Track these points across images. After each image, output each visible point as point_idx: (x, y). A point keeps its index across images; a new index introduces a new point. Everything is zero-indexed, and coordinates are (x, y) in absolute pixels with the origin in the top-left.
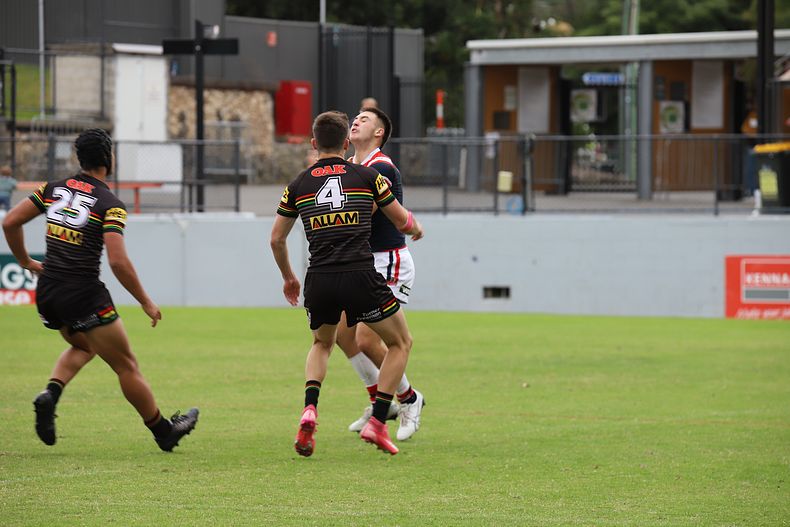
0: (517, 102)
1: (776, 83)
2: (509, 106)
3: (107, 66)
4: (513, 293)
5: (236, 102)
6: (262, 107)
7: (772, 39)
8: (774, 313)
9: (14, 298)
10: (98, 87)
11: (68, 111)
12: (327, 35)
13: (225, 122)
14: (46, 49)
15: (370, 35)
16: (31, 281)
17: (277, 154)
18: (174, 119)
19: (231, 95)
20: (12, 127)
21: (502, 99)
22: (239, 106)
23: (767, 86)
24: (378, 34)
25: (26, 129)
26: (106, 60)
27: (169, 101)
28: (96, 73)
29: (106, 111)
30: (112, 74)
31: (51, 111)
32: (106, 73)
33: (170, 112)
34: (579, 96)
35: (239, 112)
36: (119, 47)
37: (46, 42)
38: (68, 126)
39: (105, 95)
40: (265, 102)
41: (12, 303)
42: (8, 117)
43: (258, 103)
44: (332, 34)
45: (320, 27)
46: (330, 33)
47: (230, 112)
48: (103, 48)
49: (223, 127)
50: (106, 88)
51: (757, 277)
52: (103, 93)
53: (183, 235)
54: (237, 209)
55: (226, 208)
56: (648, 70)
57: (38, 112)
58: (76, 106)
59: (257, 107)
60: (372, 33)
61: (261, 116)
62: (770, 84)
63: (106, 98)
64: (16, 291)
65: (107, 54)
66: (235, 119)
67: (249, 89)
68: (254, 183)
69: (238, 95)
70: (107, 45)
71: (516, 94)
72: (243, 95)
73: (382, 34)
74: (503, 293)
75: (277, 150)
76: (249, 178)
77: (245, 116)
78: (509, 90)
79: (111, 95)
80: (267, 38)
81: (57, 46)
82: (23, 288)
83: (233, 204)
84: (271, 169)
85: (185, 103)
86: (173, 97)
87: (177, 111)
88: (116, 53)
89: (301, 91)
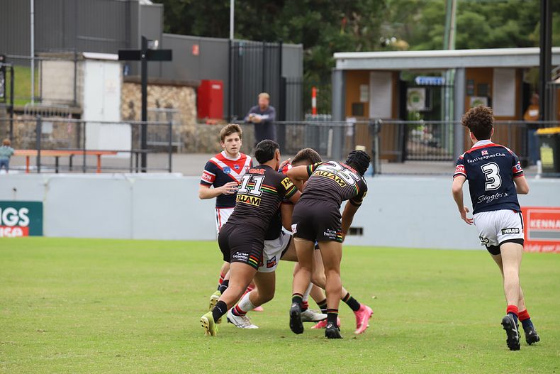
0: (369, 97)
1: (552, 85)
2: (363, 99)
3: (78, 68)
4: (365, 232)
5: (169, 94)
6: (188, 98)
7: (550, 54)
8: (551, 248)
9: (11, 232)
10: (72, 82)
11: (51, 100)
12: (235, 48)
13: (162, 109)
14: (35, 56)
15: (265, 47)
16: (23, 221)
17: (198, 132)
18: (126, 106)
19: (166, 89)
20: (11, 110)
21: (358, 94)
22: (172, 97)
23: (546, 87)
24: (271, 47)
25: (21, 112)
26: (78, 64)
27: (122, 93)
28: (71, 73)
29: (77, 100)
30: (82, 74)
31: (39, 100)
32: (78, 72)
33: (123, 101)
34: (413, 93)
35: (172, 101)
36: (87, 55)
37: (35, 51)
38: (50, 111)
39: (77, 89)
40: (190, 95)
41: (9, 235)
42: (8, 104)
43: (186, 95)
44: (239, 47)
45: (230, 42)
46: (237, 47)
47: (165, 101)
48: (76, 56)
49: (161, 112)
50: (78, 84)
51: (538, 222)
52: (75, 87)
53: (131, 189)
54: (170, 171)
55: (163, 170)
56: (462, 74)
57: (29, 100)
58: (57, 97)
59: (185, 99)
60: (267, 47)
61: (187, 104)
62: (549, 85)
63: (77, 91)
64: (13, 227)
65: (78, 60)
66: (169, 106)
67: (180, 85)
68: (182, 152)
69: (171, 90)
70: (79, 53)
71: (369, 91)
72: (175, 89)
73: (274, 47)
74: (358, 232)
75: (198, 128)
76: (179, 148)
77: (176, 105)
78: (363, 88)
79: (81, 89)
80: (192, 50)
81: (44, 54)
82: (17, 225)
83: (167, 167)
84: (195, 142)
85: (134, 95)
86: (125, 91)
87: (128, 100)
88: (85, 59)
89: (216, 87)
